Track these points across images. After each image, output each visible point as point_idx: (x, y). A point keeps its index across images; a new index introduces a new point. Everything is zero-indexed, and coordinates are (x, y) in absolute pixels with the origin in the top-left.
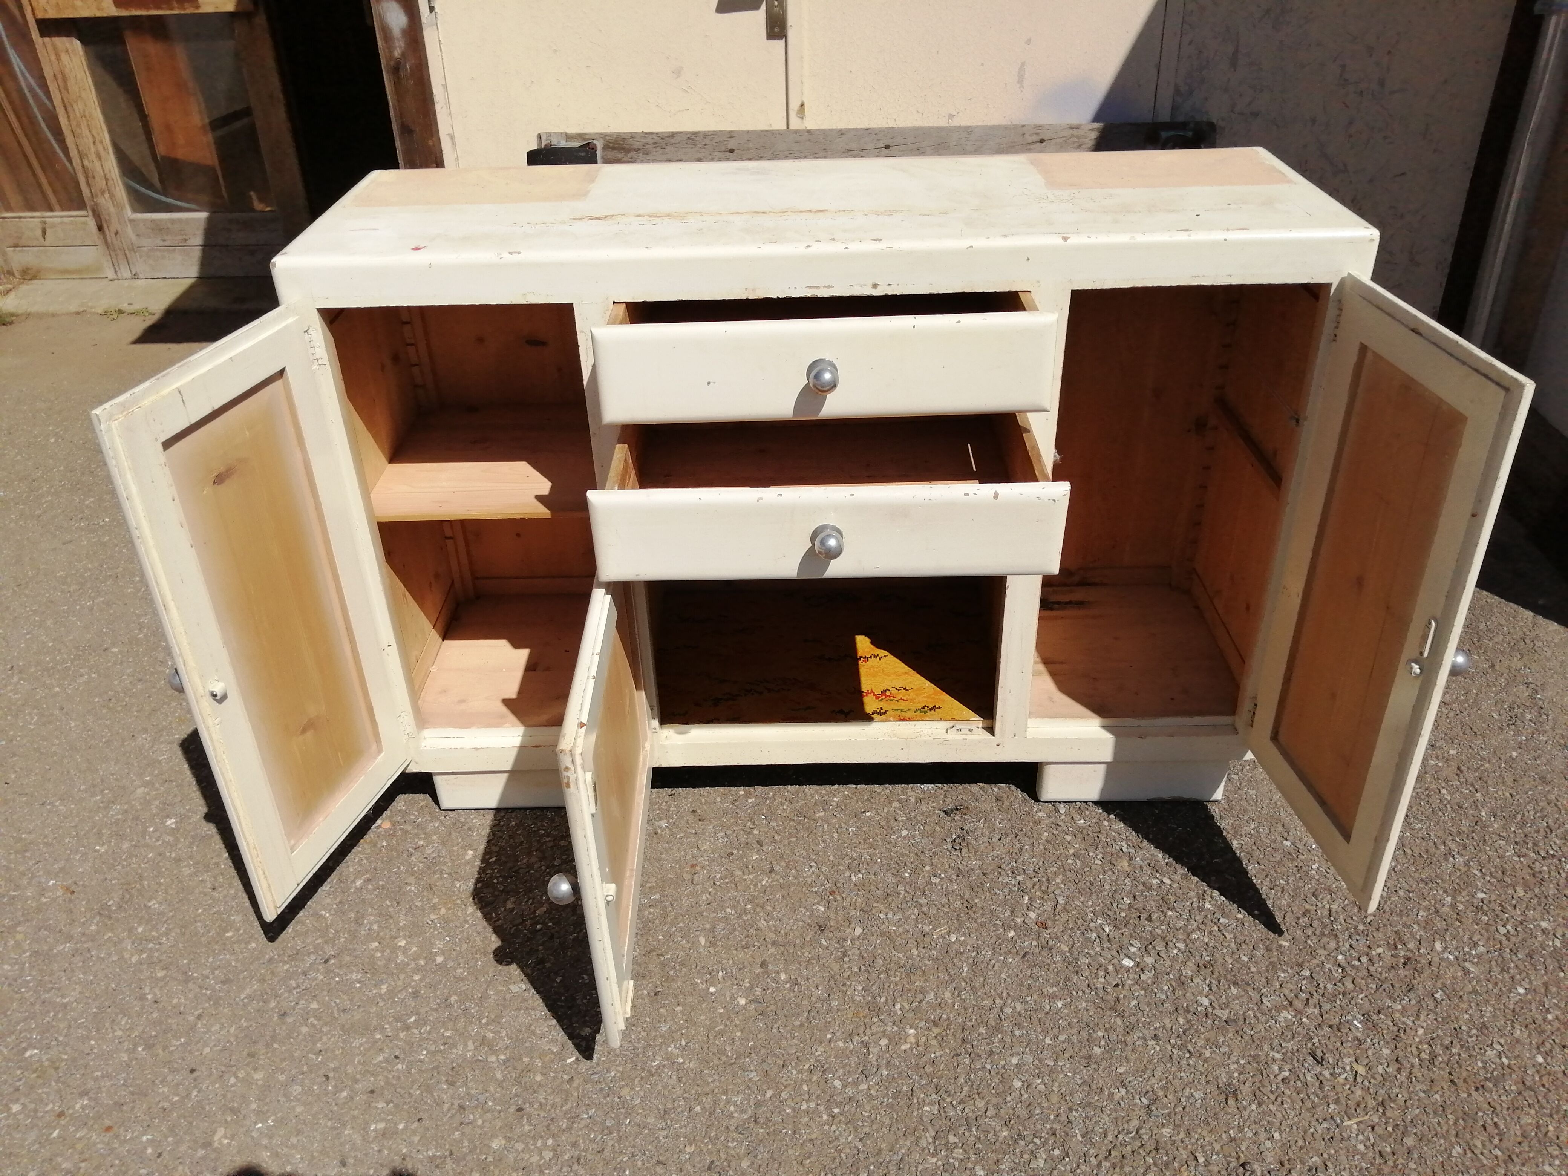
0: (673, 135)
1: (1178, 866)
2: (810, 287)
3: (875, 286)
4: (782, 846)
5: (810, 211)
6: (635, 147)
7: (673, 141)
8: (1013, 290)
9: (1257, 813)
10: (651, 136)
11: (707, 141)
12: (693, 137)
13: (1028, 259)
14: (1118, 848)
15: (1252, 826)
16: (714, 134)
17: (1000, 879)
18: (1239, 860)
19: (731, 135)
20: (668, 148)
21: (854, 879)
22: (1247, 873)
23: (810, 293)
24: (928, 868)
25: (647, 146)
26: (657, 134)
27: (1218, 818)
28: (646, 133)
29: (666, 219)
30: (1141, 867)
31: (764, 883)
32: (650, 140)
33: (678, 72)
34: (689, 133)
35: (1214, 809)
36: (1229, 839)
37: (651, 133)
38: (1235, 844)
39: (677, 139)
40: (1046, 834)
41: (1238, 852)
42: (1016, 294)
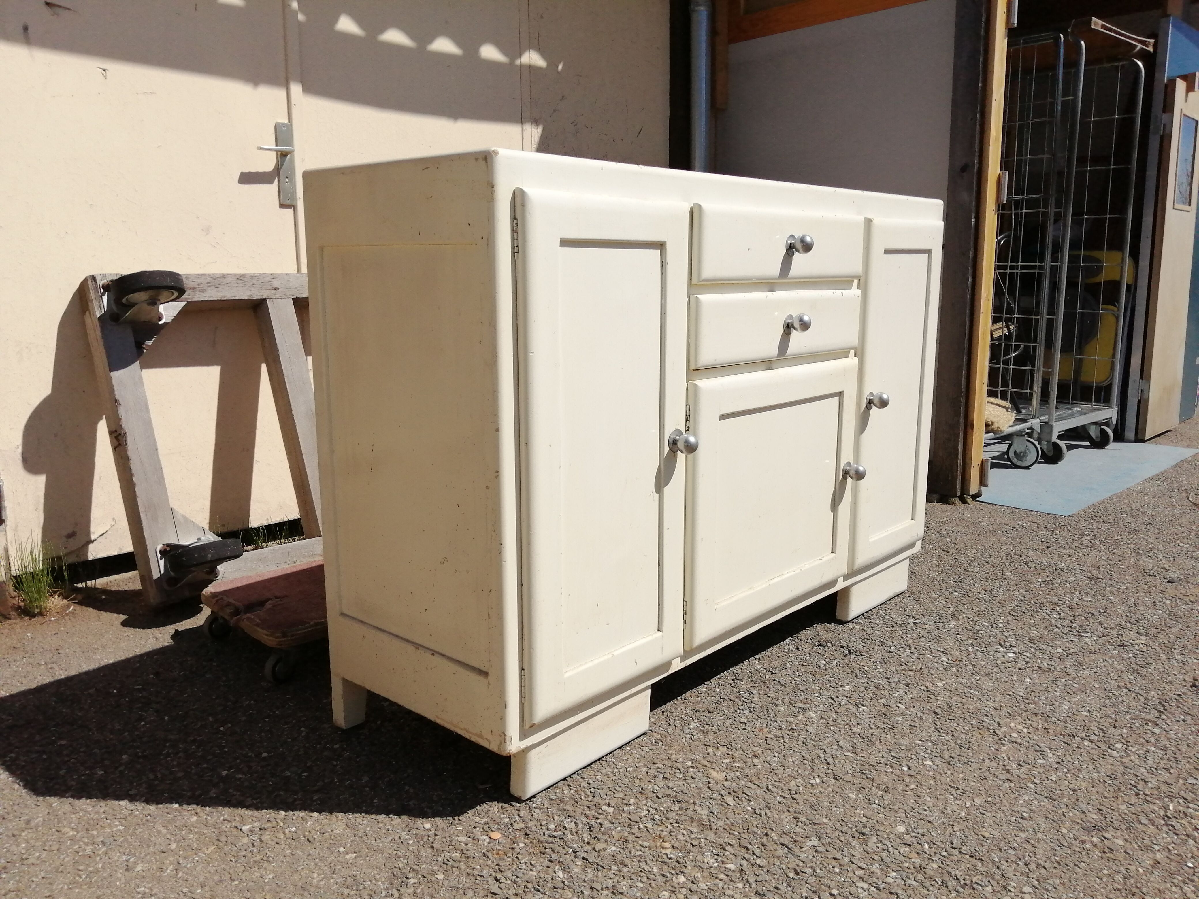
0: (224, 276)
6: (192, 286)
7: (225, 281)
10: (203, 277)
11: (254, 281)
12: (242, 278)
16: (259, 276)
19: (274, 276)
20: (221, 287)
25: (202, 286)
26: (209, 275)
28: (199, 275)
32: (202, 280)
33: (207, 230)
34: (238, 275)
37: (205, 275)
39: (229, 279)
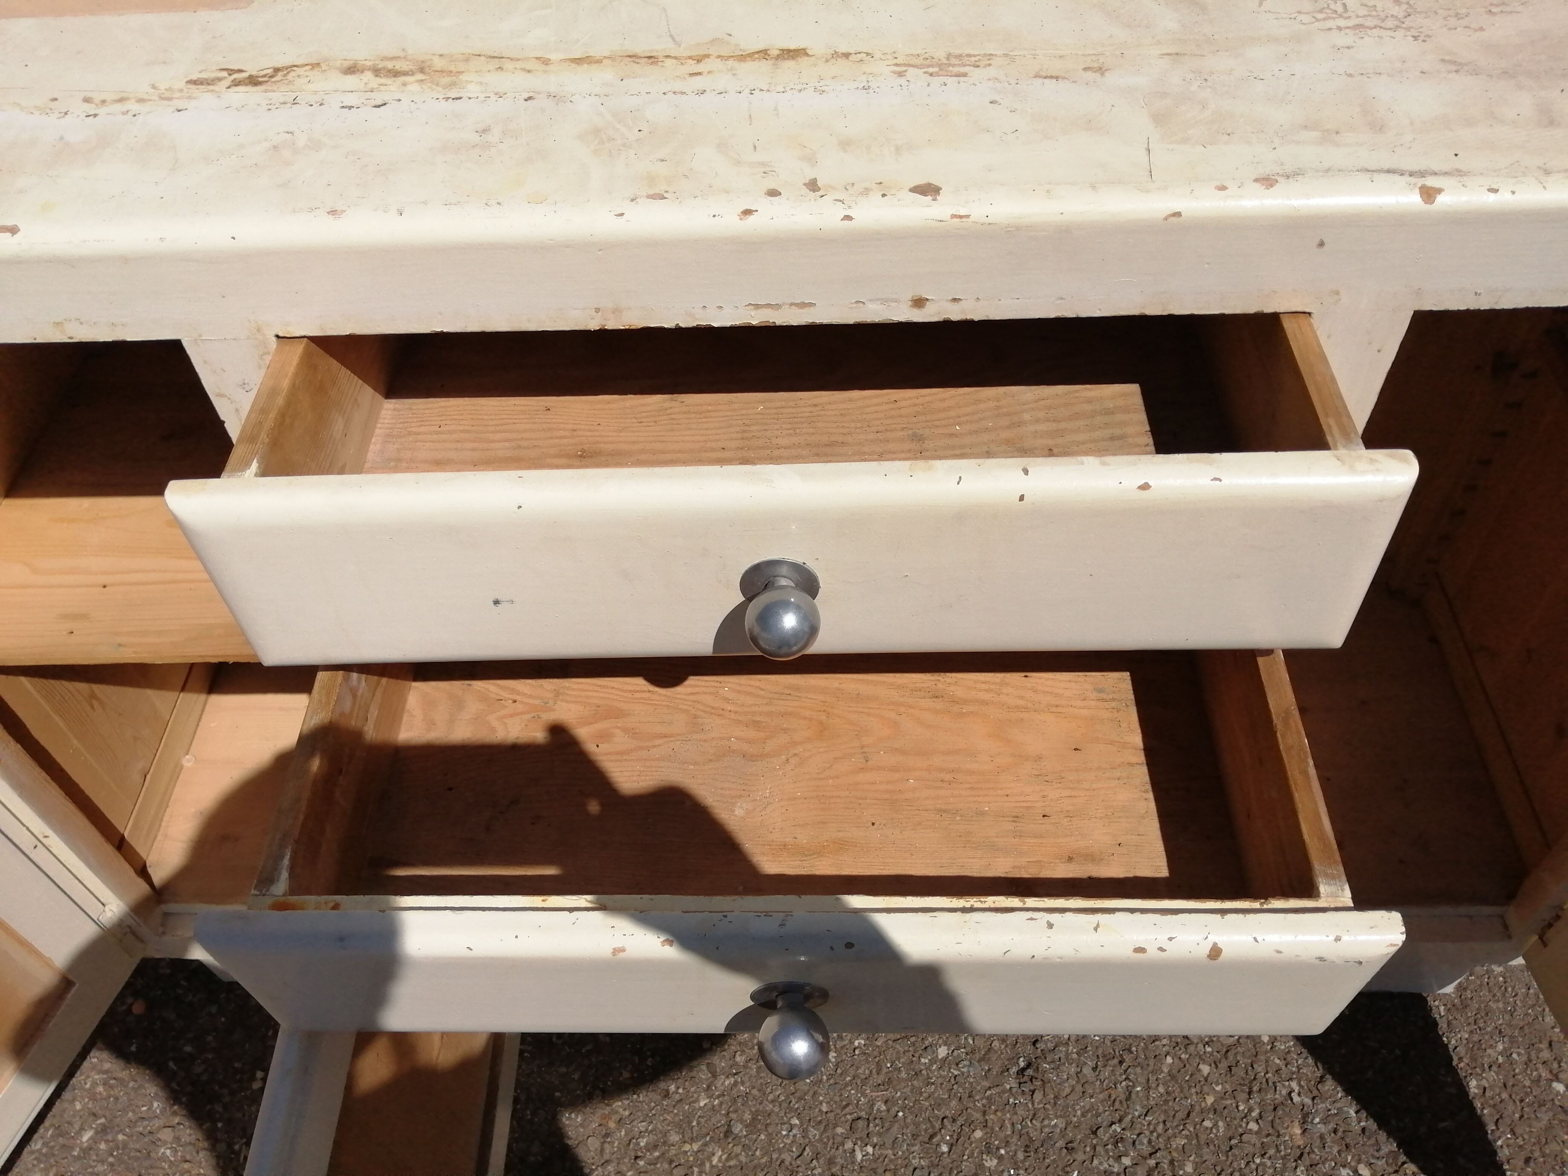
1: (1382, 1136)
2: (757, 306)
3: (919, 303)
4: (746, 1079)
5: (764, 54)
8: (1268, 310)
9: (1507, 1017)
13: (1321, 244)
14: (1284, 1092)
15: (1500, 1047)
17: (1096, 1162)
18: (1478, 1124)
21: (859, 1156)
22: (1495, 1153)
23: (755, 319)
24: (978, 1134)
27: (1445, 1026)
29: (413, 85)
30: (1322, 1137)
31: (715, 1160)
35: (1439, 1010)
36: (1462, 1074)
38: (1473, 1086)
40: (1169, 1060)
41: (1478, 1104)
42: (1274, 319)
